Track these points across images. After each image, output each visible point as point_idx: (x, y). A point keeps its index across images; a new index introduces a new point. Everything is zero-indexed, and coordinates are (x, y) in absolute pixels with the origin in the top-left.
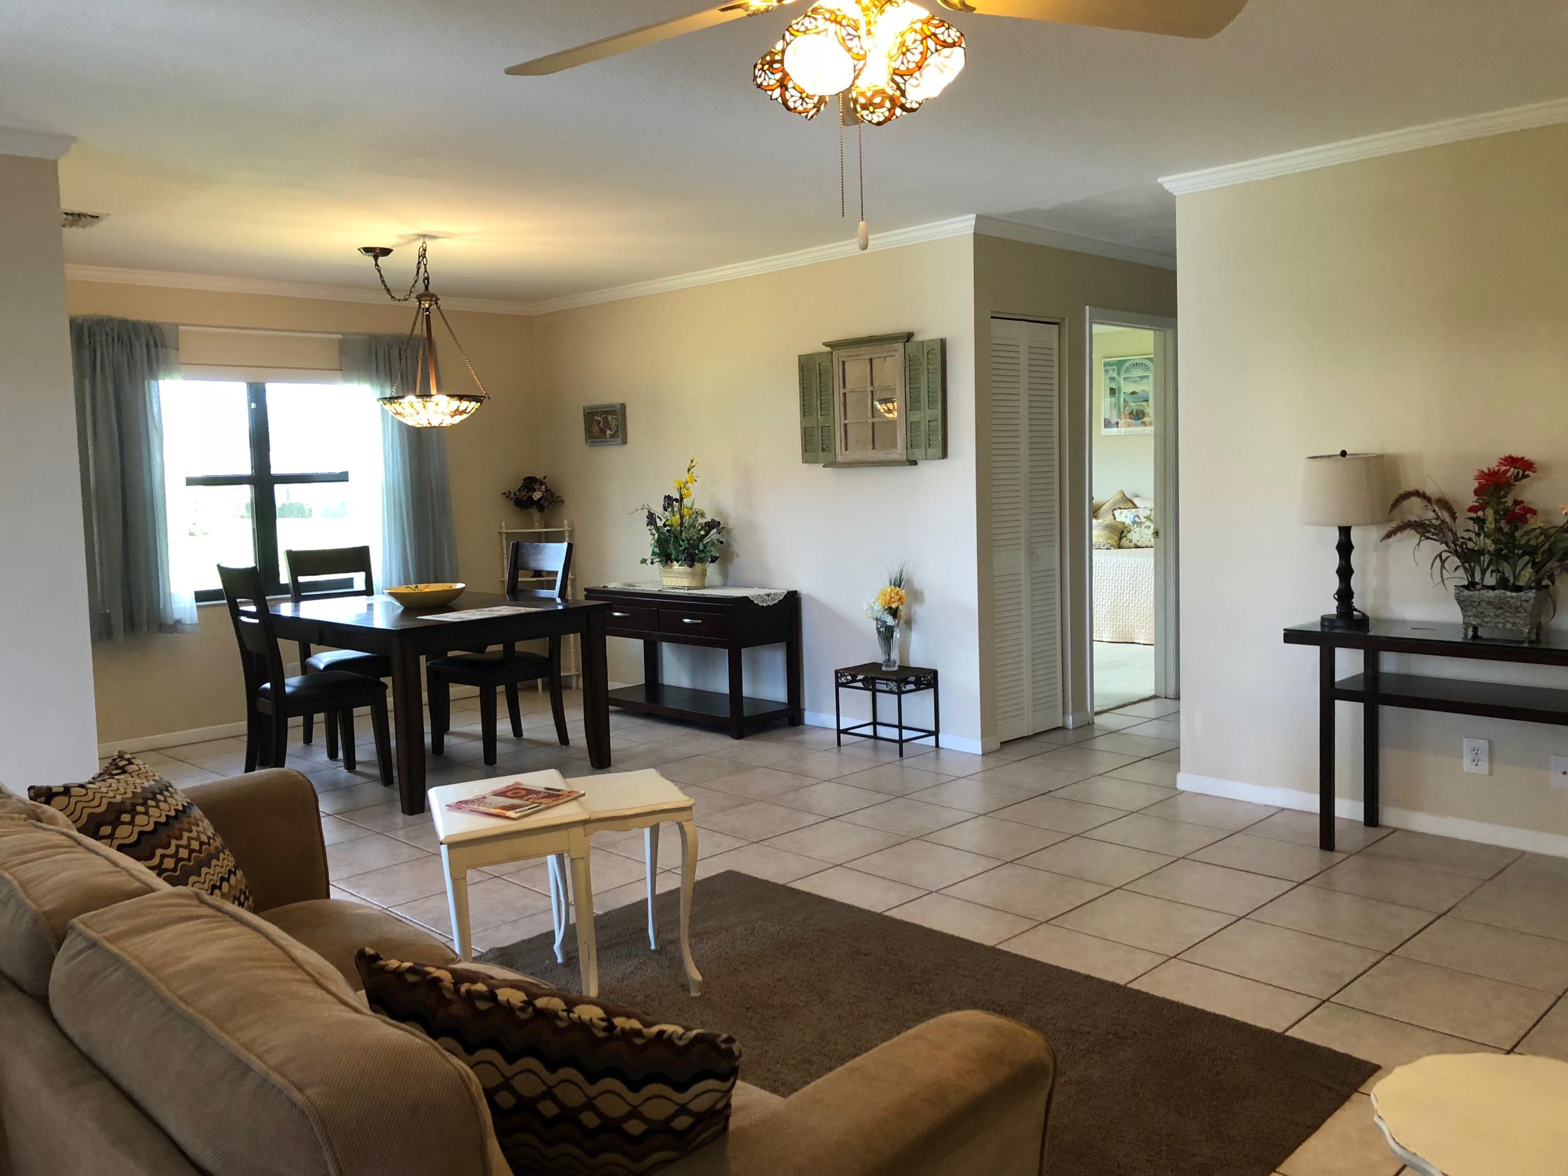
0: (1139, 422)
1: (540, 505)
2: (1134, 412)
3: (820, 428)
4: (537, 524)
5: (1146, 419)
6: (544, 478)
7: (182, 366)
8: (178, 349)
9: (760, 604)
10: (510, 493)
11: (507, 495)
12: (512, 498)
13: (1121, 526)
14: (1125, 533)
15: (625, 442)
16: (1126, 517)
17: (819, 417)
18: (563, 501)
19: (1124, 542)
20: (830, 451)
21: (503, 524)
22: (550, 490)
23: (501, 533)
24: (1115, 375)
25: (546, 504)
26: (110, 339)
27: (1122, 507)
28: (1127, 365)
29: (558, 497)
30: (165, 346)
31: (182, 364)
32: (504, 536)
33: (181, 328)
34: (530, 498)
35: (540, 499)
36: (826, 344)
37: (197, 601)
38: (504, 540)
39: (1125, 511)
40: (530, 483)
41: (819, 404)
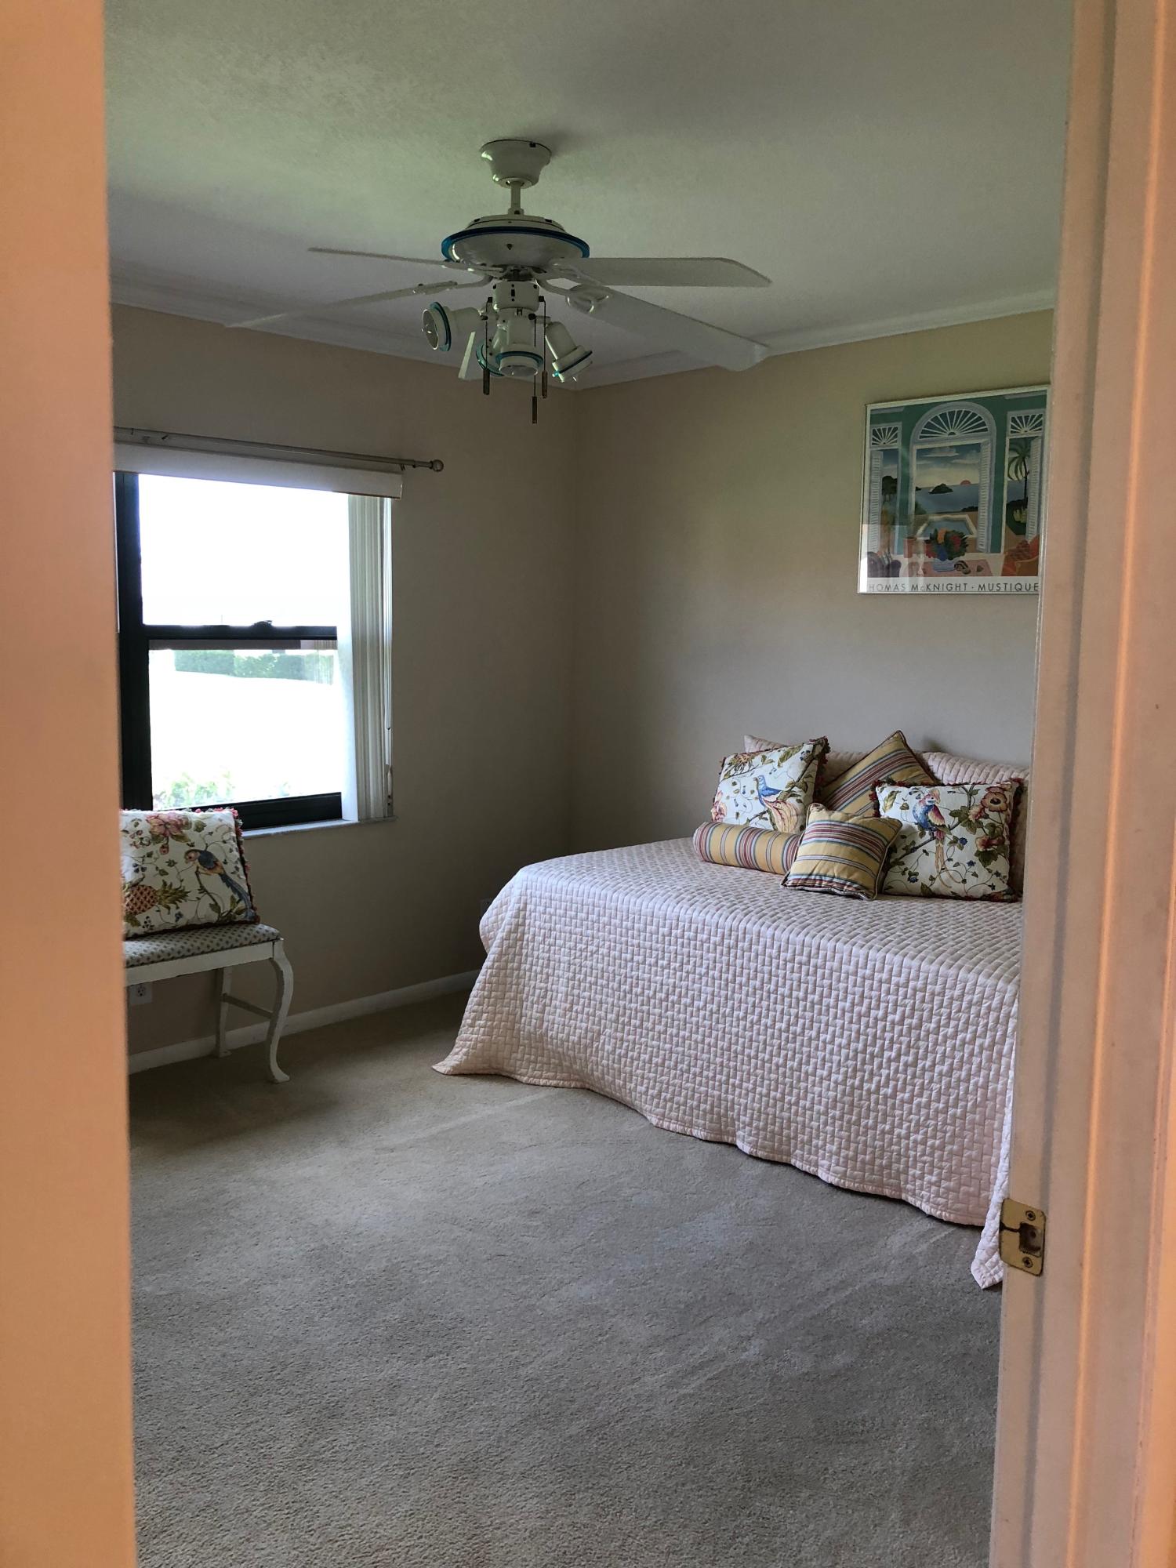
0: (949, 563)
2: (941, 539)
5: (966, 557)
13: (889, 834)
14: (901, 852)
16: (905, 807)
19: (896, 878)
24: (897, 445)
27: (896, 777)
28: (927, 418)
39: (905, 790)
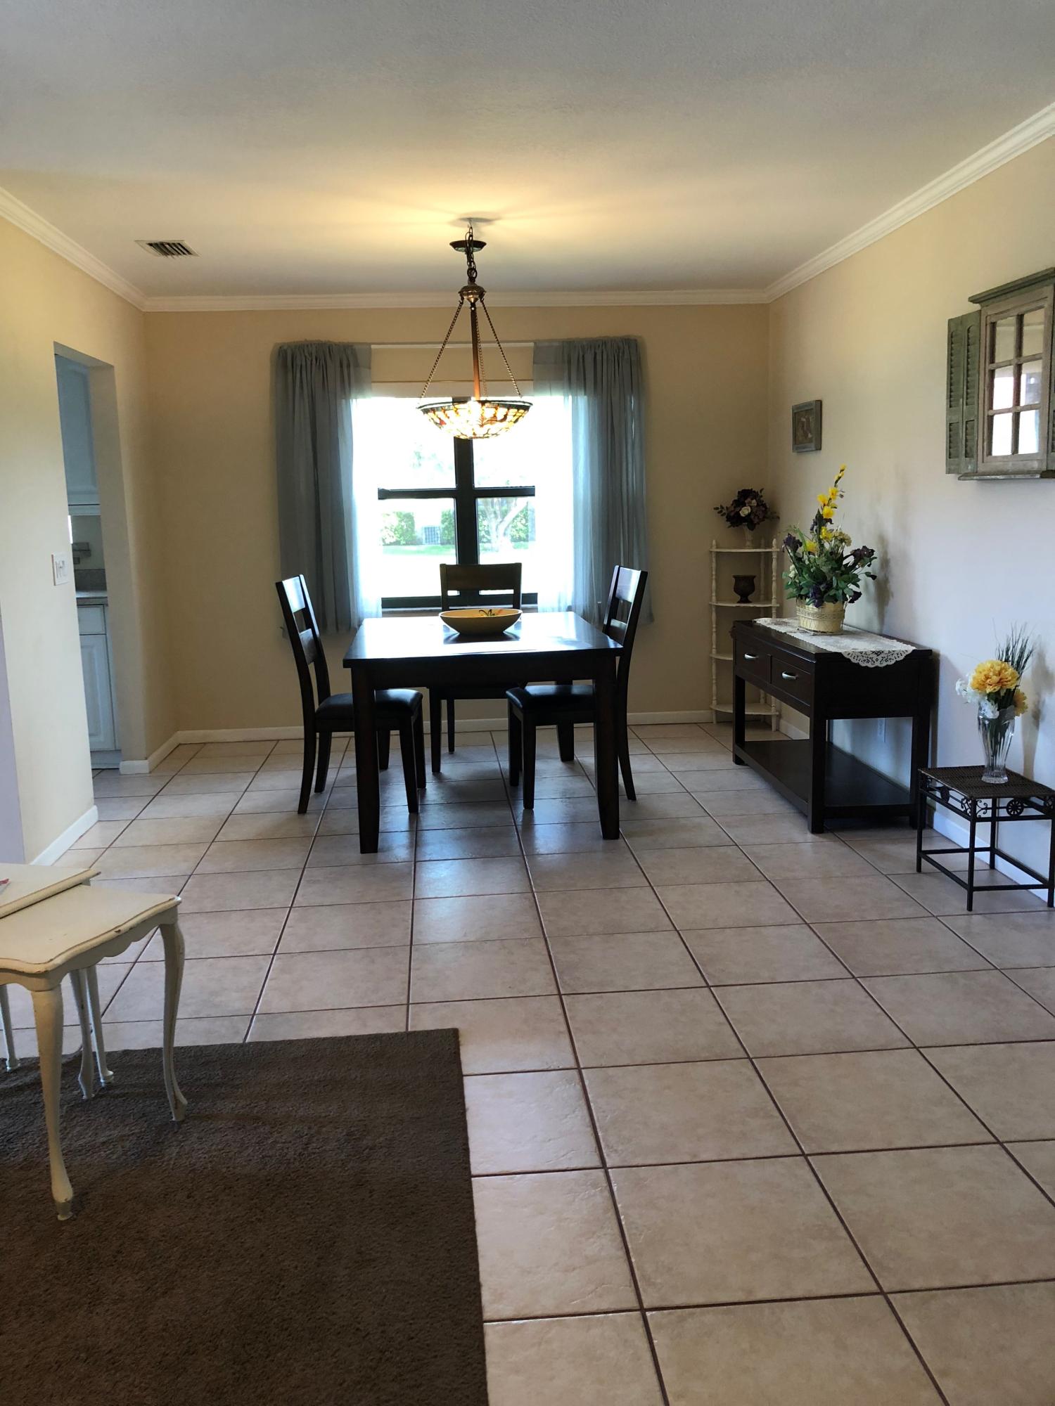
1: (750, 522)
3: (965, 423)
4: (748, 543)
6: (761, 491)
7: (373, 384)
8: (370, 368)
9: (863, 664)
10: (722, 507)
11: (720, 510)
12: (725, 514)
15: (819, 448)
17: (965, 407)
18: (779, 518)
20: (972, 456)
21: (714, 542)
22: (764, 505)
23: (711, 552)
25: (756, 521)
26: (309, 363)
29: (771, 513)
30: (357, 365)
31: (374, 382)
32: (714, 555)
33: (373, 346)
34: (738, 513)
35: (749, 515)
36: (974, 300)
37: (383, 607)
38: (714, 560)
40: (745, 495)
41: (965, 388)
